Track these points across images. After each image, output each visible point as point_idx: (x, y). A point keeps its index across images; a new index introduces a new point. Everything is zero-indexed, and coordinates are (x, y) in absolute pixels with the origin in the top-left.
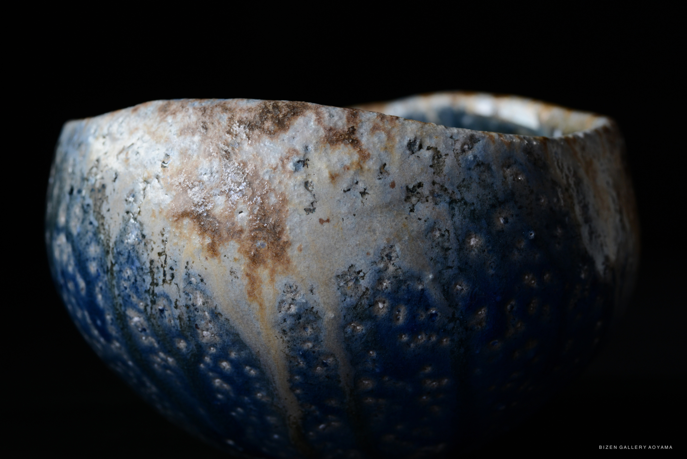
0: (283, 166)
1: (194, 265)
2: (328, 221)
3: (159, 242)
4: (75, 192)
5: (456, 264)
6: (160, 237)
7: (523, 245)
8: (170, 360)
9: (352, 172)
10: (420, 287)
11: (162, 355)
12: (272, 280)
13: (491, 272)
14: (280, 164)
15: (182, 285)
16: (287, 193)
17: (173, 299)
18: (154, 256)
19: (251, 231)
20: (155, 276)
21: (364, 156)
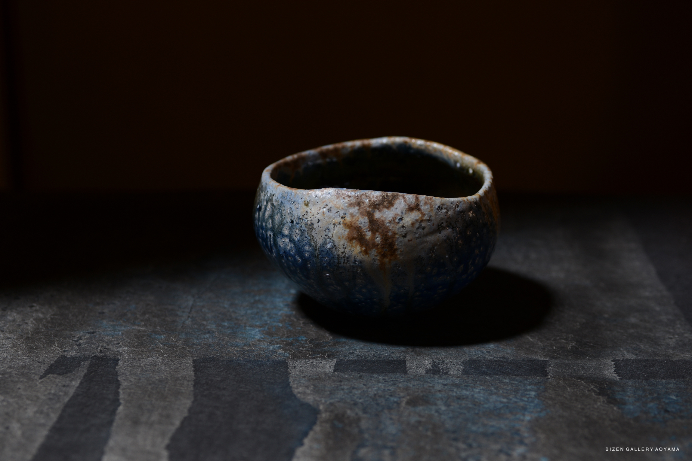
0: (394, 220)
1: (358, 257)
2: (411, 240)
3: (342, 248)
4: (295, 223)
5: (455, 251)
6: (343, 246)
7: (475, 239)
8: (339, 288)
9: (419, 221)
10: (443, 260)
11: (335, 286)
12: (390, 262)
13: (465, 252)
14: (393, 219)
15: (352, 264)
16: (396, 231)
17: (347, 269)
18: (340, 253)
19: (382, 245)
20: (340, 261)
21: (423, 215)
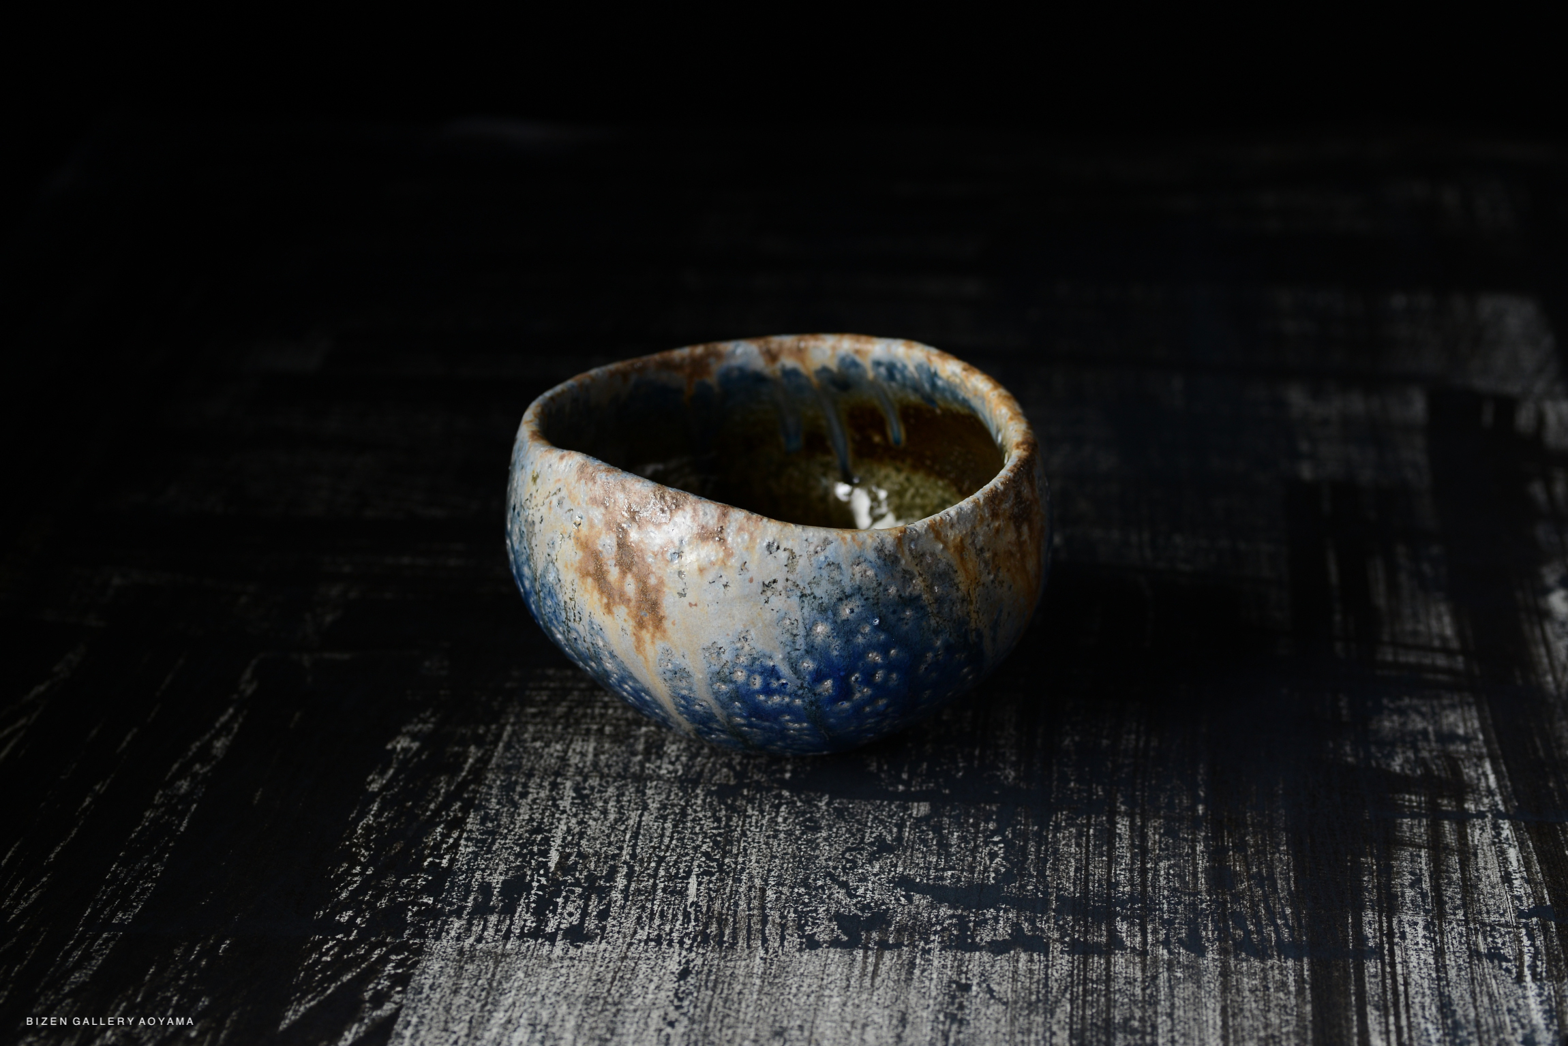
1: (595, 616)
2: (696, 605)
3: (570, 590)
4: (516, 511)
5: (803, 647)
7: (867, 629)
9: (717, 567)
10: (772, 664)
12: (653, 642)
13: (835, 653)
15: (587, 628)
17: (583, 634)
18: (567, 598)
19: (637, 602)
21: (729, 554)
